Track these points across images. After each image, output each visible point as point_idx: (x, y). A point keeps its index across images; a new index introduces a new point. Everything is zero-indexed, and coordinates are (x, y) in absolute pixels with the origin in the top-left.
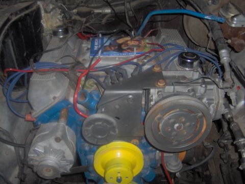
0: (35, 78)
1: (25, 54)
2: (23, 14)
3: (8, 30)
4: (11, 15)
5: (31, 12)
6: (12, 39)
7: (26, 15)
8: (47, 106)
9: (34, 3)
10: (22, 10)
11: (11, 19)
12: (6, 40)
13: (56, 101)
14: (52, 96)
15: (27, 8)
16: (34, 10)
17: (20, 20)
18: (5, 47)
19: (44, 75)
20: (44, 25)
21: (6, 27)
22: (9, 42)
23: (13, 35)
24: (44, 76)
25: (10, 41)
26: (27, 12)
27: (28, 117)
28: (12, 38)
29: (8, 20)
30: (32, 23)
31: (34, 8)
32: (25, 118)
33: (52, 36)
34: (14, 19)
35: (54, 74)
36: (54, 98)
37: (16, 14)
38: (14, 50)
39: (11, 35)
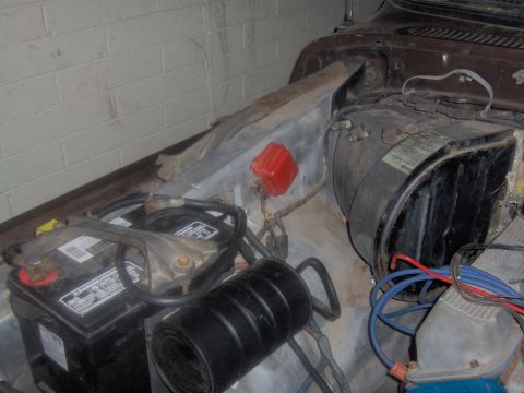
0: (451, 301)
1: (446, 232)
2: (475, 149)
3: (433, 172)
4: (452, 144)
5: (495, 149)
6: (434, 195)
7: (481, 153)
8: (451, 373)
9: (507, 131)
10: (476, 140)
11: (448, 153)
12: (420, 193)
13: (476, 372)
14: (470, 356)
15: (488, 138)
16: (502, 148)
17: (465, 159)
18: (413, 205)
19: (473, 302)
20: (511, 184)
21: (432, 167)
22: (426, 197)
23: (439, 185)
24: (473, 305)
25: (428, 196)
26: (485, 147)
27: (398, 370)
28: (435, 191)
29: (441, 152)
30: (486, 171)
31: (504, 142)
32: (389, 368)
33: (519, 212)
34: (454, 153)
35: (497, 309)
36: (474, 364)
37: (462, 145)
38: (428, 217)
39: (435, 184)
